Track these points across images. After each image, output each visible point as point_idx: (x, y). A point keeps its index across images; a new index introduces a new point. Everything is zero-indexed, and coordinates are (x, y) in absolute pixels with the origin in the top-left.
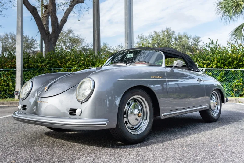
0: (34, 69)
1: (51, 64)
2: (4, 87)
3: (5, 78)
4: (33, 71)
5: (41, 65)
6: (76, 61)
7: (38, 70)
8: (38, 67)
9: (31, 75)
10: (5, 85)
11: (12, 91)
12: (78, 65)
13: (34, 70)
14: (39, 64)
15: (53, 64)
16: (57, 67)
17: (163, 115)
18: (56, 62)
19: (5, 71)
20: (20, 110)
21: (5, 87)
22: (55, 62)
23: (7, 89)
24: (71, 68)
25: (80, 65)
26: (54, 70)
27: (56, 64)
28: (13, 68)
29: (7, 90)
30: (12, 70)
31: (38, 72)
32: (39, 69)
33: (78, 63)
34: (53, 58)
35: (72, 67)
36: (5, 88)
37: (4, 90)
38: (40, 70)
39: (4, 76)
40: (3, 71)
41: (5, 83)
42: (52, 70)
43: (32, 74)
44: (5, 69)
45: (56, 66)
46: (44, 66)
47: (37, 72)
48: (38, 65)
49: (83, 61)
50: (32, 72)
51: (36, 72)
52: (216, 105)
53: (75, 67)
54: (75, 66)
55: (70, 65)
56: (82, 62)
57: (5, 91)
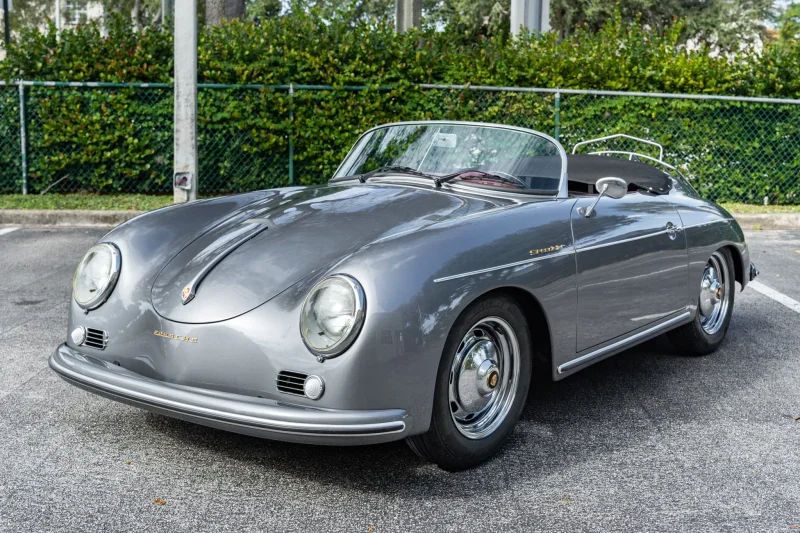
0: (218, 85)
1: (287, 69)
2: (102, 151)
3: (108, 116)
4: (213, 92)
5: (246, 72)
6: (376, 61)
7: (235, 91)
8: (234, 78)
9: (206, 109)
10: (107, 143)
11: (134, 164)
12: (387, 76)
13: (216, 89)
14: (237, 68)
15: (293, 70)
16: (307, 79)
17: (560, 368)
18: (304, 63)
19: (105, 89)
20: (80, 345)
21: (107, 150)
22: (300, 61)
23: (115, 156)
24: (360, 87)
25: (393, 76)
26: (295, 90)
27: (305, 70)
28: (137, 80)
29: (113, 163)
30: (135, 87)
31: (234, 100)
32: (237, 86)
33: (387, 68)
34: (290, 48)
35: (362, 84)
36: (109, 154)
37: (105, 163)
38: (242, 90)
39: (103, 108)
40: (97, 88)
41: (109, 137)
42: (286, 91)
43: (212, 105)
44: (102, 83)
45: (303, 78)
46: (259, 74)
47: (231, 98)
48: (232, 72)
49: (403, 61)
50: (211, 95)
51: (225, 96)
52: (718, 296)
53: (374, 82)
54: (374, 77)
55: (357, 73)
56: (399, 66)
57: (109, 163)
